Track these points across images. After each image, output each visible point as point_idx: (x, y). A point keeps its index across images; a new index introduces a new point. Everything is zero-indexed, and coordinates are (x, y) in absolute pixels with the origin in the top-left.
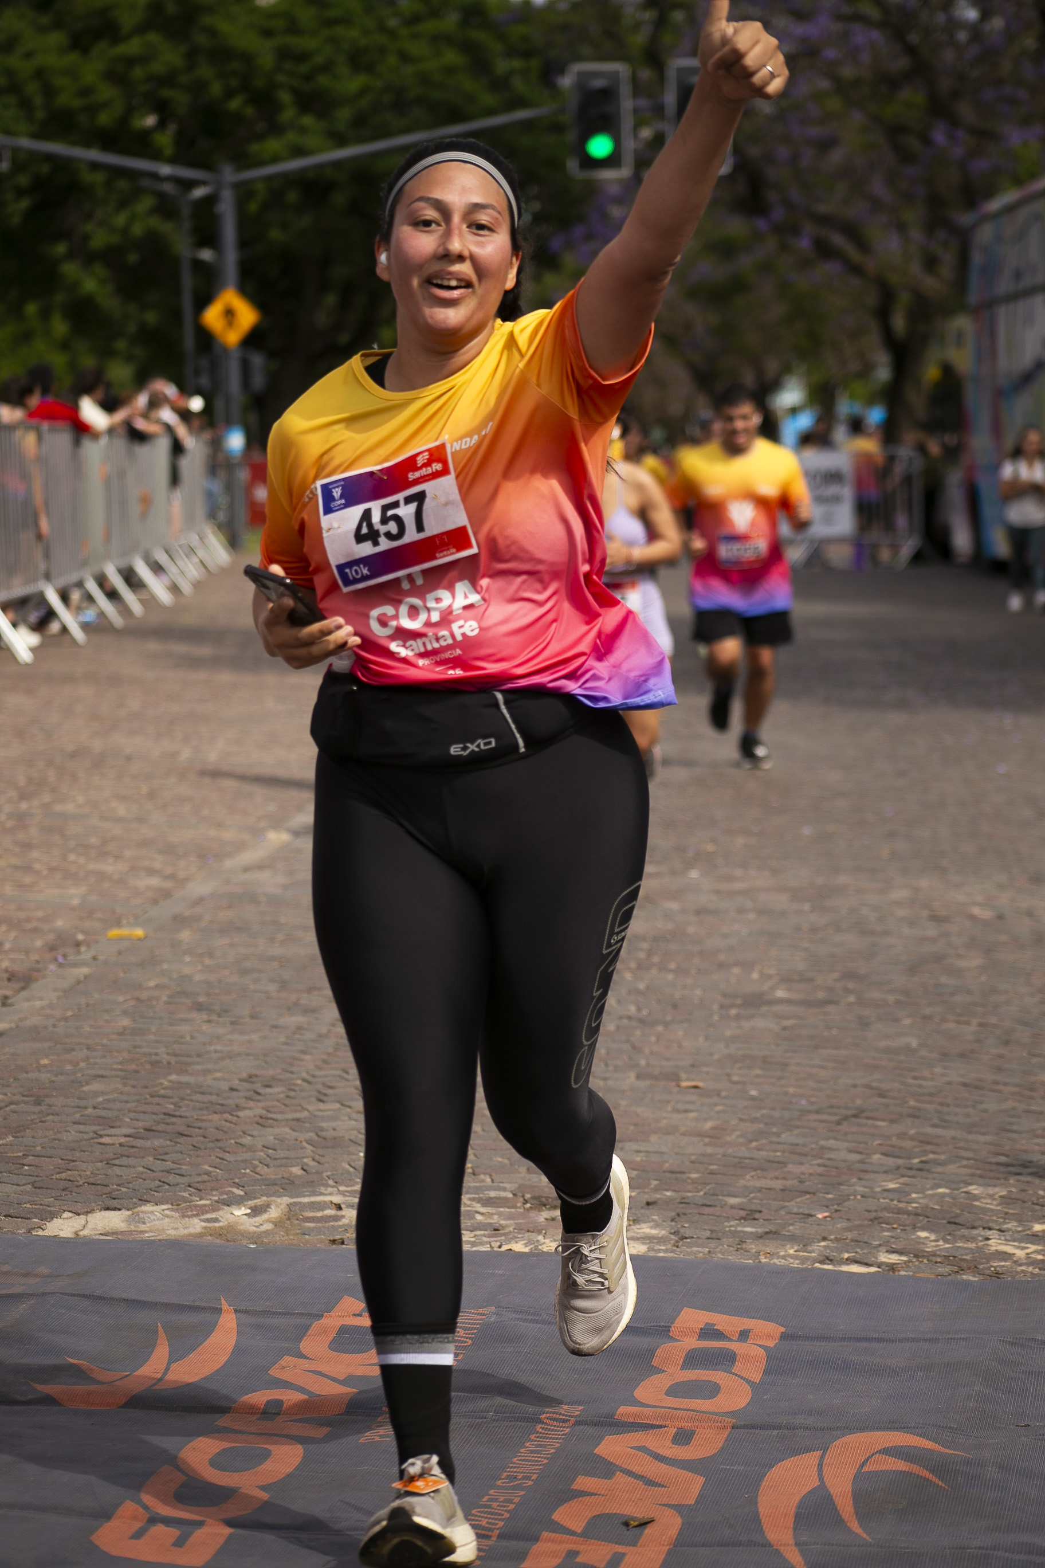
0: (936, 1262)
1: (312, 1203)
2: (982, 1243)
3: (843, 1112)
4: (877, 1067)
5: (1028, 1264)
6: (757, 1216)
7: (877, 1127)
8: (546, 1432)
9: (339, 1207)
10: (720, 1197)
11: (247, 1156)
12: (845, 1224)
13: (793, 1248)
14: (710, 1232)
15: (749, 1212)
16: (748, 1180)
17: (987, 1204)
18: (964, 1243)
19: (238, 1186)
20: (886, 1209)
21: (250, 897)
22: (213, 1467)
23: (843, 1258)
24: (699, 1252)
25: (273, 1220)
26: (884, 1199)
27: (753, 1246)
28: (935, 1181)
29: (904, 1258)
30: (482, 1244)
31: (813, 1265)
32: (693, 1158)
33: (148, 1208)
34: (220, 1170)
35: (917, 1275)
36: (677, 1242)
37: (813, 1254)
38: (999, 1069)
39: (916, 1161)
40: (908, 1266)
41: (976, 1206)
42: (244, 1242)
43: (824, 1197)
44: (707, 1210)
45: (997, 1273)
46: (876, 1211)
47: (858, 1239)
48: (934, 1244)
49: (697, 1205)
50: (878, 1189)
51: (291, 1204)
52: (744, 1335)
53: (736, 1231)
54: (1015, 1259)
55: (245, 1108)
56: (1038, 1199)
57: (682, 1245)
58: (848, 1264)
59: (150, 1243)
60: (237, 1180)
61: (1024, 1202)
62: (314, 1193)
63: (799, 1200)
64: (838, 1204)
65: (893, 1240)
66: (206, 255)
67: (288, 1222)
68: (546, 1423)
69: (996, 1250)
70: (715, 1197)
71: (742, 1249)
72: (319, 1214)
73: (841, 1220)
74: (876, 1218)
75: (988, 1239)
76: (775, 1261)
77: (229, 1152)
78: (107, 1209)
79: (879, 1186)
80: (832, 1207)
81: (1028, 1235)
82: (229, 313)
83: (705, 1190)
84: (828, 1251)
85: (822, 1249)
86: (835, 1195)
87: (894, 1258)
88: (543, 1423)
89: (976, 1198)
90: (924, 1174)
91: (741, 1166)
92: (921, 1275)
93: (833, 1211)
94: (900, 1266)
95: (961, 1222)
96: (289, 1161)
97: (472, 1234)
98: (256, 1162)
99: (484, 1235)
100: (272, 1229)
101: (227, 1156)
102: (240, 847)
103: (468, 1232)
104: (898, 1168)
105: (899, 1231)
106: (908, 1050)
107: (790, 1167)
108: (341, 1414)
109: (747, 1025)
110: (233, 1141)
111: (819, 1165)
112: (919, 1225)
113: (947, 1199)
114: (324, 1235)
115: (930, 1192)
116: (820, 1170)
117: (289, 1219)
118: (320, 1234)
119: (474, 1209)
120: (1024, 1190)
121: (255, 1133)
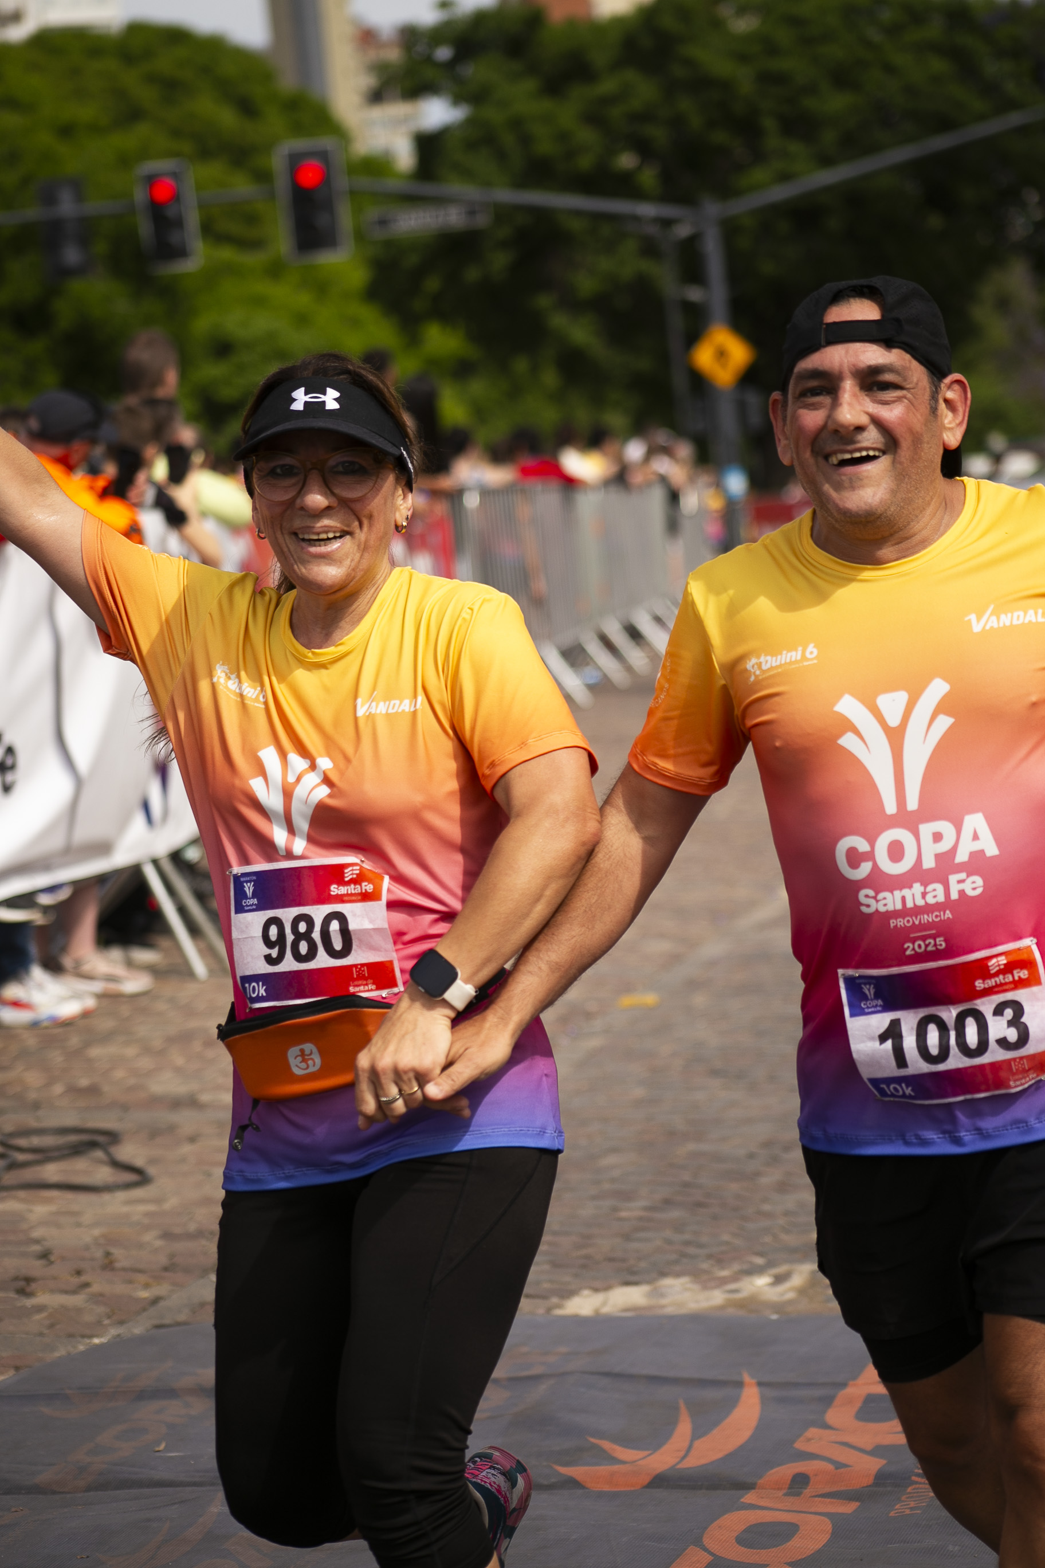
11: (767, 1223)
19: (759, 1254)
22: (740, 1545)
25: (796, 1288)
33: (668, 1282)
34: (740, 1239)
42: (767, 1313)
55: (763, 1175)
59: (671, 1318)
60: (758, 1249)
66: (694, 294)
67: (812, 1290)
77: (749, 1221)
78: (627, 1283)
82: (721, 354)
98: (777, 1230)
100: (796, 1298)
101: (746, 1225)
102: (752, 904)
110: (752, 1209)
117: (813, 1287)
121: (774, 1200)
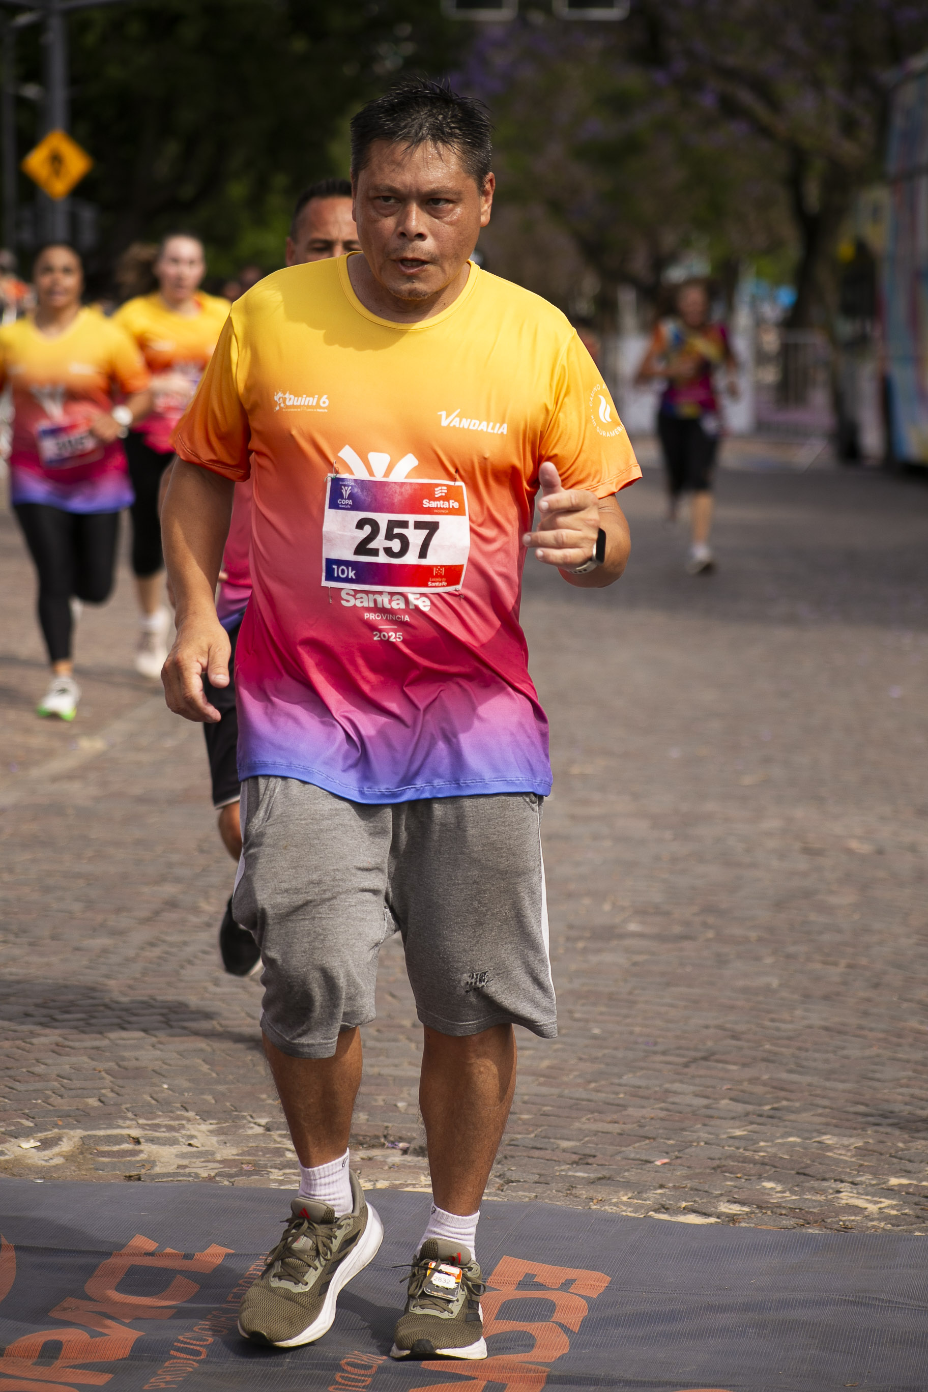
0: (781, 1215)
1: (109, 1136)
2: (833, 1196)
3: (693, 1054)
4: (732, 1008)
5: (880, 1220)
6: (590, 1160)
7: (727, 1071)
8: (346, 1382)
9: (137, 1141)
10: (552, 1140)
11: (39, 1085)
12: (685, 1172)
13: (626, 1195)
14: (538, 1176)
15: (582, 1157)
16: (585, 1123)
17: (841, 1155)
18: (813, 1195)
19: (28, 1117)
20: (730, 1157)
21: (56, 808)
23: (680, 1207)
24: (524, 1196)
25: (64, 1154)
26: (729, 1146)
27: (584, 1192)
28: (787, 1130)
29: (746, 1209)
30: (290, 1182)
31: (647, 1213)
32: (526, 1098)
34: (9, 1100)
35: (759, 1227)
36: (502, 1185)
37: (648, 1202)
38: (866, 1014)
39: (767, 1107)
40: (750, 1218)
41: (829, 1157)
42: (31, 1177)
43: (665, 1143)
44: (536, 1153)
45: (845, 1228)
46: (720, 1159)
47: (698, 1188)
48: (779, 1195)
49: (527, 1147)
50: (724, 1136)
51: (85, 1137)
52: (567, 1285)
53: (566, 1176)
54: (866, 1213)
55: (39, 1035)
56: (897, 1152)
57: (507, 1189)
58: (685, 1214)
60: (27, 1111)
61: (881, 1154)
62: (110, 1127)
63: (637, 1145)
64: (679, 1151)
65: (736, 1190)
66: (31, 91)
67: (81, 1156)
68: (347, 1372)
69: (847, 1204)
70: (546, 1140)
71: (571, 1194)
72: (116, 1148)
73: (682, 1167)
74: (719, 1167)
75: (839, 1192)
76: (607, 1208)
77: (19, 1081)
79: (724, 1133)
80: (672, 1154)
81: (882, 1188)
82: (56, 160)
83: (536, 1132)
84: (664, 1200)
85: (657, 1196)
86: (677, 1141)
87: (735, 1209)
88: (343, 1371)
89: (829, 1148)
90: (775, 1121)
91: (577, 1107)
92: (764, 1227)
93: (674, 1157)
94: (741, 1217)
95: (811, 1173)
96: (85, 1092)
97: (281, 1172)
98: (49, 1093)
99: (294, 1174)
100: (63, 1164)
101: (17, 1085)
102: (48, 754)
103: (276, 1171)
104: (747, 1114)
105: (743, 1180)
106: (768, 990)
107: (630, 1111)
108: (125, 1359)
109: (594, 959)
110: (24, 1070)
111: (662, 1109)
112: (765, 1175)
113: (797, 1149)
114: (119, 1170)
115: (780, 1141)
116: (663, 1114)
117: (82, 1153)
118: (114, 1170)
119: (284, 1146)
120: (882, 1142)
121: (49, 1061)
